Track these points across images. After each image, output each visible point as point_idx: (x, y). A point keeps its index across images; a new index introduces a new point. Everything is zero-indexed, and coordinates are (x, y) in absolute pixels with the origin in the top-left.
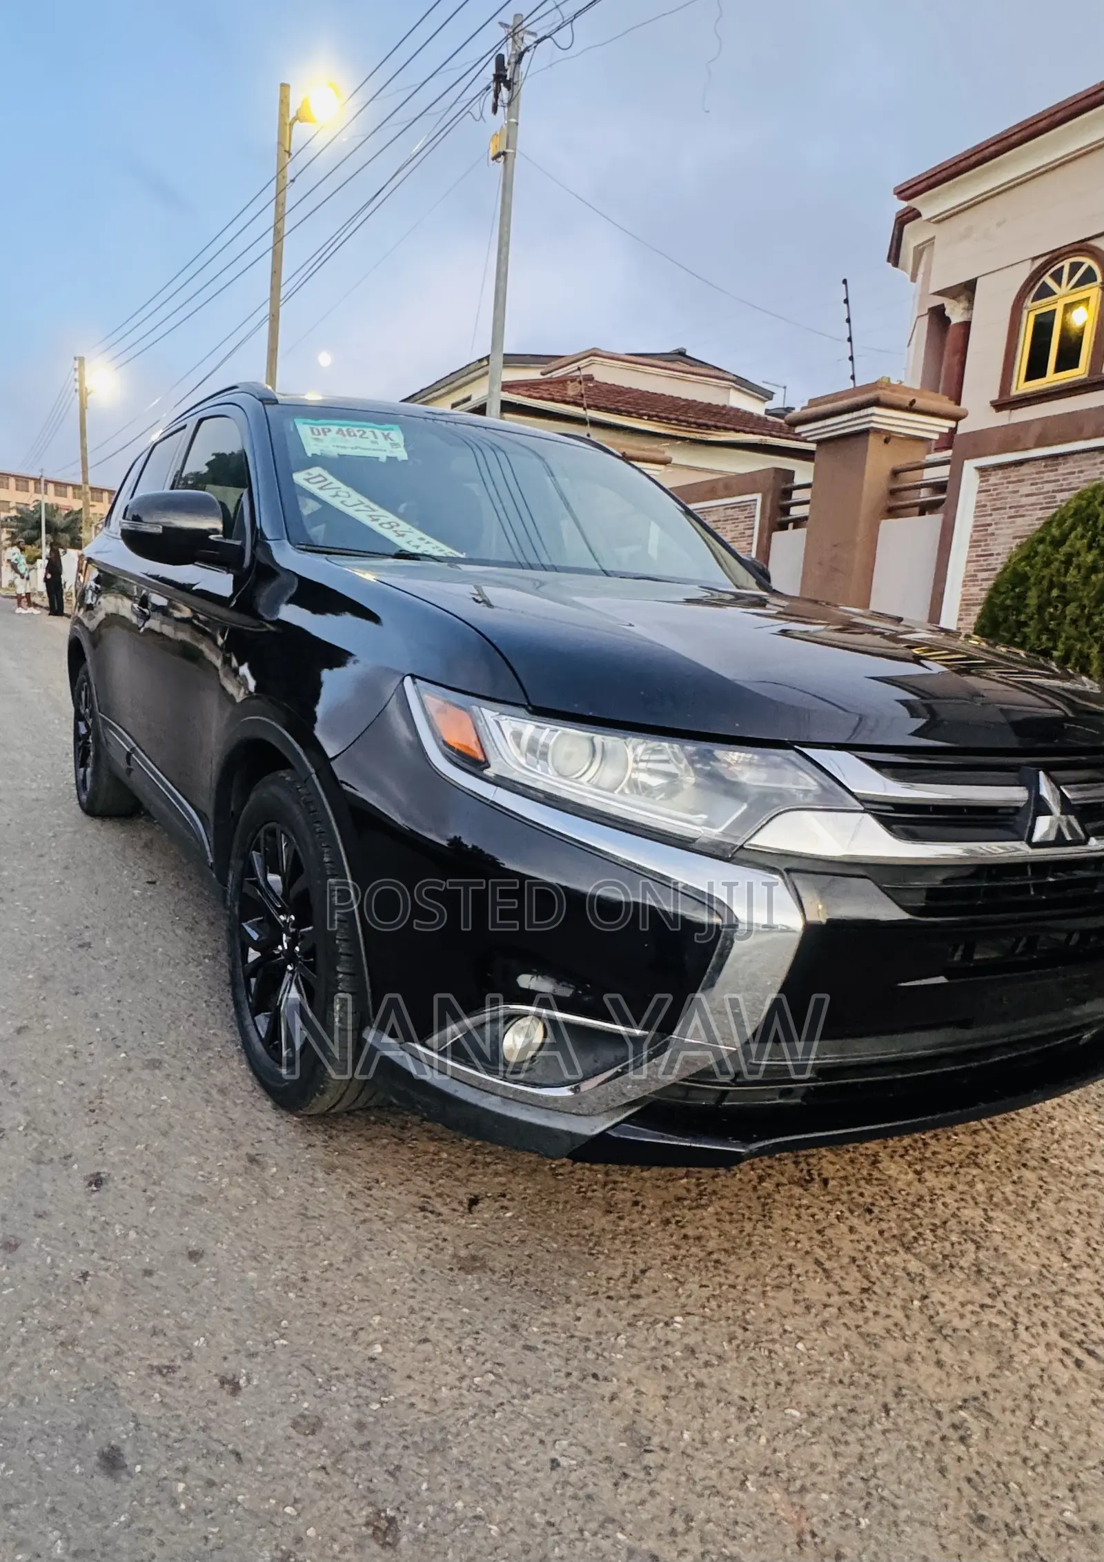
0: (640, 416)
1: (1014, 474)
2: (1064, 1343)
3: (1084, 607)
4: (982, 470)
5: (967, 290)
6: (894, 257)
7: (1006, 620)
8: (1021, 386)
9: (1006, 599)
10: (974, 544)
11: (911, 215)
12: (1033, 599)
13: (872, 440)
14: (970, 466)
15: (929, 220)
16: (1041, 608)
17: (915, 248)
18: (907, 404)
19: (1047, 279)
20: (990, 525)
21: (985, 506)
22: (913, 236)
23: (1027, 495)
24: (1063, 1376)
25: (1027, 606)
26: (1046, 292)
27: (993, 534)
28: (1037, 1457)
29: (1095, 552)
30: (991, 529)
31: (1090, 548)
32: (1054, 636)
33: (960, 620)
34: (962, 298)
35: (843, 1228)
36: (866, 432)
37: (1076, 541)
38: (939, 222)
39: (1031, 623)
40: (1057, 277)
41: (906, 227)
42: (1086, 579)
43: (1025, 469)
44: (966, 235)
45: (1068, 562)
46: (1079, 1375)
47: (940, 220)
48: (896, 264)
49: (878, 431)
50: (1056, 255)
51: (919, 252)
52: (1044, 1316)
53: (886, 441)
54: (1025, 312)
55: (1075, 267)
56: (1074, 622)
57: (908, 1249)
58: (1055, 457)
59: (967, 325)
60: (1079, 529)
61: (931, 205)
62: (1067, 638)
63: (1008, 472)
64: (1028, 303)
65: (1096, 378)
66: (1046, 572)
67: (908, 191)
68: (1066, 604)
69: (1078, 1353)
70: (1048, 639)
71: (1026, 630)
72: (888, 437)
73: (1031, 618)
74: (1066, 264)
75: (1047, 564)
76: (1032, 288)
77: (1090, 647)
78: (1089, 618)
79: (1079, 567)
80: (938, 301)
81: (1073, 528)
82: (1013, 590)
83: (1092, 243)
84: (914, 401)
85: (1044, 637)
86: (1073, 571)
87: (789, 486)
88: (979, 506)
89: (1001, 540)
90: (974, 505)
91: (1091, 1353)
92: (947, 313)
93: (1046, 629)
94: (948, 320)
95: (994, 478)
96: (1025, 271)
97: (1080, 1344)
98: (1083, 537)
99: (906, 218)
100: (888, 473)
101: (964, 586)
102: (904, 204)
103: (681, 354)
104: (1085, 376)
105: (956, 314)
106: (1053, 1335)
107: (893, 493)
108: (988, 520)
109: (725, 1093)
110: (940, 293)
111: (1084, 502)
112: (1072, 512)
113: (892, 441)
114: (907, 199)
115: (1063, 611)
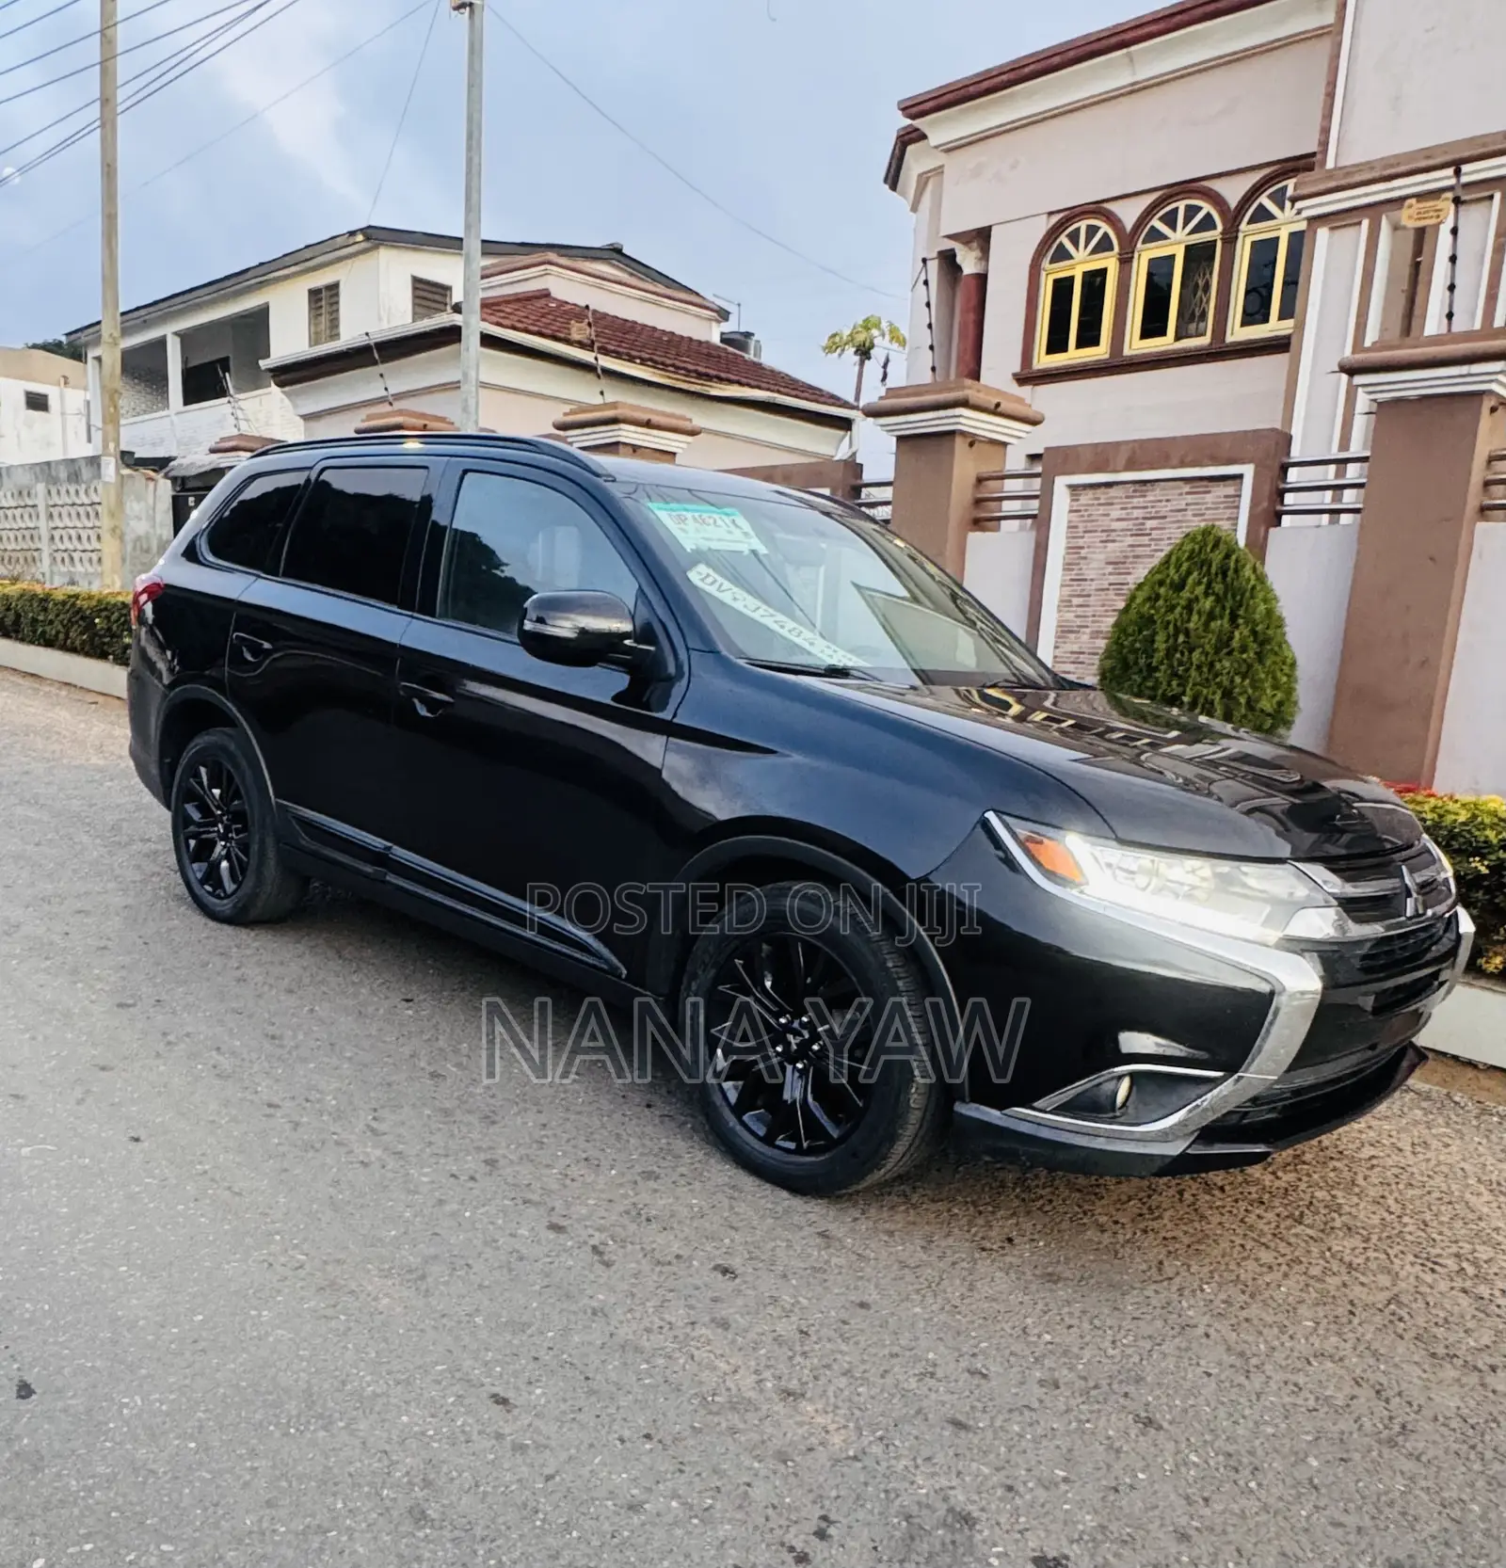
0: (631, 359)
1: (1103, 495)
2: (1419, 1261)
3: (1207, 654)
4: (1073, 488)
5: (982, 237)
6: (893, 179)
7: (1136, 663)
8: (1043, 361)
9: (1135, 641)
10: (1068, 567)
11: (913, 135)
12: (1160, 644)
13: (959, 441)
14: (1061, 483)
15: (936, 147)
16: (1169, 654)
17: (920, 176)
18: (992, 407)
19: (1064, 239)
20: (1082, 548)
21: (1076, 527)
22: (917, 161)
23: (1119, 520)
24: (1429, 1278)
25: (1155, 650)
26: (1062, 255)
27: (1085, 558)
28: (1441, 1322)
29: (1212, 598)
30: (1083, 552)
31: (1206, 594)
32: (1183, 681)
33: (1056, 647)
34: (975, 245)
35: (1253, 1216)
36: (952, 433)
37: (1194, 588)
38: (948, 151)
39: (1163, 667)
40: (1074, 238)
41: (910, 148)
42: (1207, 625)
43: (1113, 492)
44: (977, 173)
45: (1189, 608)
46: (1436, 1276)
47: (950, 149)
48: (894, 187)
49: (963, 433)
50: (1074, 214)
51: (923, 180)
52: (1400, 1248)
53: (971, 445)
54: (1043, 274)
55: (1092, 231)
56: (1199, 667)
57: (1300, 1223)
58: (1144, 482)
59: (982, 279)
60: (1195, 574)
61: (941, 129)
62: (1194, 685)
63: (1100, 492)
64: (1046, 264)
65: (1116, 361)
66: (1170, 617)
67: (915, 108)
68: (1191, 651)
69: (1430, 1265)
70: (1178, 685)
71: (1157, 675)
72: (973, 441)
73: (1162, 663)
74: (1083, 225)
75: (1171, 609)
76: (1050, 247)
77: (1214, 693)
78: (1212, 665)
79: (1199, 613)
80: (950, 244)
81: (1189, 573)
82: (1140, 631)
83: (1106, 205)
84: (998, 405)
85: (1174, 683)
86: (1195, 617)
87: (859, 482)
88: (1071, 527)
89: (1094, 565)
90: (1065, 525)
91: (1435, 1263)
92: (959, 260)
93: (1175, 675)
94: (959, 269)
95: (1086, 498)
96: (1042, 226)
97: (1428, 1259)
98: (1199, 583)
99: (909, 138)
100: (973, 480)
101: (1059, 611)
102: (909, 122)
103: (618, 251)
104: (1107, 356)
105: (968, 262)
106: (1411, 1258)
107: (978, 502)
108: (1081, 542)
109: (1247, 1113)
110: (950, 237)
111: (1197, 547)
112: (1187, 555)
113: (976, 445)
114: (913, 117)
115: (1190, 658)
